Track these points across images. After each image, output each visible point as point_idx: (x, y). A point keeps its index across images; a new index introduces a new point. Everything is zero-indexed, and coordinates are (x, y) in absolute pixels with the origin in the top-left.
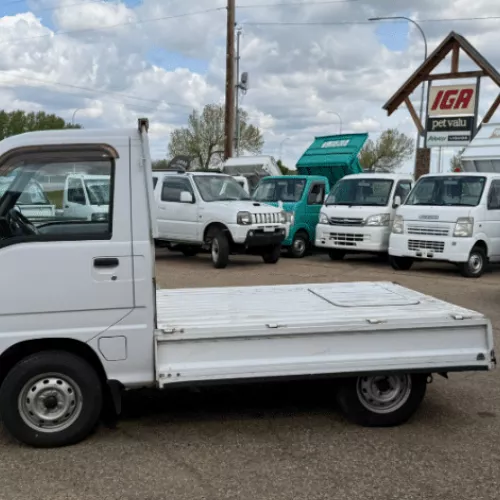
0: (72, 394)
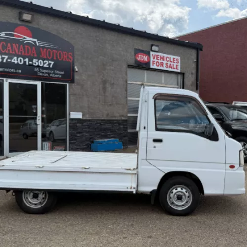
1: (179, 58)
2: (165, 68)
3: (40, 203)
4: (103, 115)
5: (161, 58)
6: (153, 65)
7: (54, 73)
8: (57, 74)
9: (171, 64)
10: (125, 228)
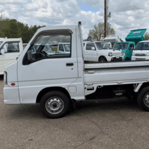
0: (61, 103)
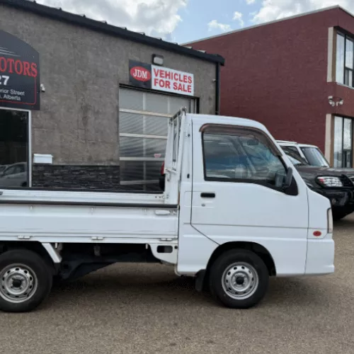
1: (192, 75)
2: (172, 90)
3: (25, 294)
4: (83, 159)
5: (166, 75)
6: (155, 85)
7: (9, 94)
8: (14, 95)
9: (180, 85)
10: (166, 329)
